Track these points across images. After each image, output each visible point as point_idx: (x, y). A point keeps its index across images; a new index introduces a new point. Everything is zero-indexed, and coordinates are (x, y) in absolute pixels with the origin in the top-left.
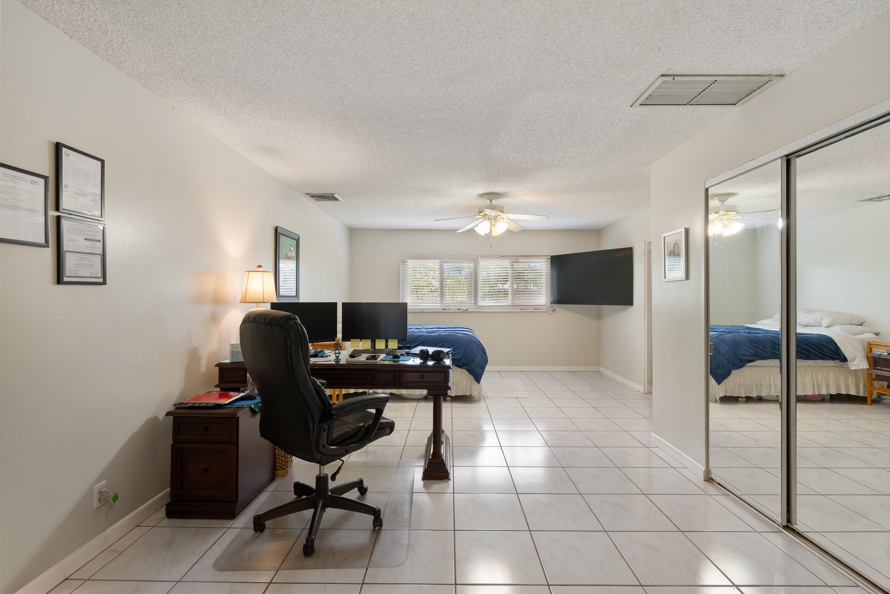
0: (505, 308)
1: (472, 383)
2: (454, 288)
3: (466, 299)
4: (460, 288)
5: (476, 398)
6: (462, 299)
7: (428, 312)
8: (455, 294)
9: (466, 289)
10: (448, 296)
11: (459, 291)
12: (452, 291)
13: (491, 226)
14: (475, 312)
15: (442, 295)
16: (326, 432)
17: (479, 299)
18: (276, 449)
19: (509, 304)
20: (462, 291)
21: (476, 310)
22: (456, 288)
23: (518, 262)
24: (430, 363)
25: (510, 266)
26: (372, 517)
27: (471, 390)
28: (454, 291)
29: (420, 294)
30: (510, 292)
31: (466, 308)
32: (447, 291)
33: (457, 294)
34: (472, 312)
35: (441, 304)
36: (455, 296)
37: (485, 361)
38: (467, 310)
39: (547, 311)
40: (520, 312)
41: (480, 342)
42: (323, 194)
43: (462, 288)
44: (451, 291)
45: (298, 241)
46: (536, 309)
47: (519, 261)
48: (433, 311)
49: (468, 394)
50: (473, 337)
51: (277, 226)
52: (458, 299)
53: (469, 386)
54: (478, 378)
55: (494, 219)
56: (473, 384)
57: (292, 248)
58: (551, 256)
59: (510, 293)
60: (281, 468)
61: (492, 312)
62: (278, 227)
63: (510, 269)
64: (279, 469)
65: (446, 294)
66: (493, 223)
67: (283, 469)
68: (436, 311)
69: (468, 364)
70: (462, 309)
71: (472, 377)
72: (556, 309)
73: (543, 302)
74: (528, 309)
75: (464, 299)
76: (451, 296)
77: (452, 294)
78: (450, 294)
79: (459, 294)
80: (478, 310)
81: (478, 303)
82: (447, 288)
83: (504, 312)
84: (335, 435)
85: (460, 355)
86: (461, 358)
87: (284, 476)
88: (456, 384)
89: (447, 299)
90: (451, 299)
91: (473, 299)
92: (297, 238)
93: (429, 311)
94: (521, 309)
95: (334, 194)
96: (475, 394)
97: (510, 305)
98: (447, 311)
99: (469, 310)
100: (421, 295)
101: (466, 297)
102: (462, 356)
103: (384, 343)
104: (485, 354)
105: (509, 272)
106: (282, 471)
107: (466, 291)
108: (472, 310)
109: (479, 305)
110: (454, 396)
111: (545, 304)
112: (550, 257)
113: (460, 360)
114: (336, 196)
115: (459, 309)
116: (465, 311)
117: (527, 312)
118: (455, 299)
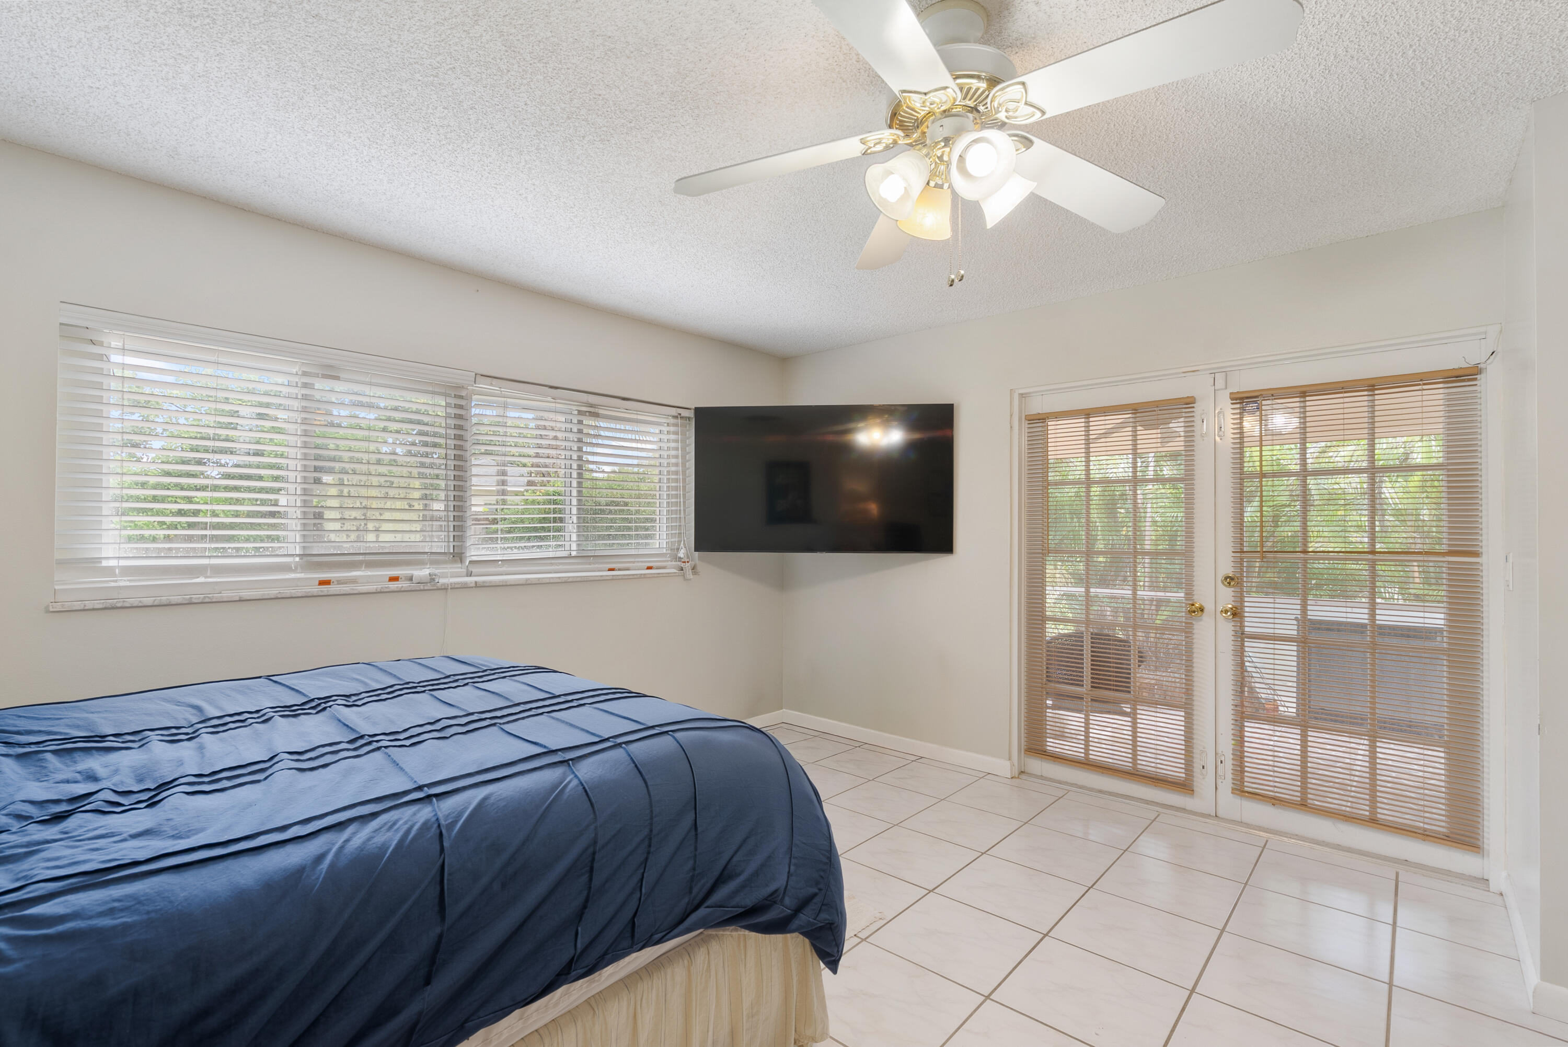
0: (561, 567)
3: (418, 537)
6: (399, 537)
7: (241, 600)
8: (368, 514)
9: (417, 495)
10: (337, 526)
11: (388, 504)
14: (465, 587)
15: (312, 520)
17: (474, 532)
19: (574, 554)
20: (398, 504)
21: (465, 579)
28: (367, 503)
30: (571, 512)
31: (425, 570)
32: (336, 504)
33: (376, 515)
34: (455, 587)
35: (305, 559)
36: (371, 526)
38: (430, 578)
40: (610, 579)
43: (402, 493)
44: (350, 504)
46: (651, 568)
48: (273, 592)
52: (384, 537)
58: (696, 411)
61: (527, 584)
68: (288, 592)
70: (409, 578)
73: (660, 545)
74: (628, 569)
75: (407, 537)
76: (353, 526)
77: (356, 514)
78: (348, 515)
79: (387, 515)
80: (472, 580)
81: (469, 552)
82: (336, 493)
83: (566, 582)
89: (336, 536)
90: (353, 536)
91: (448, 533)
93: (246, 594)
94: (611, 571)
97: (575, 557)
98: (342, 588)
99: (439, 580)
101: (417, 526)
108: (451, 580)
109: (471, 558)
111: (666, 551)
115: (394, 579)
116: (428, 587)
117: (629, 578)
118: (371, 537)
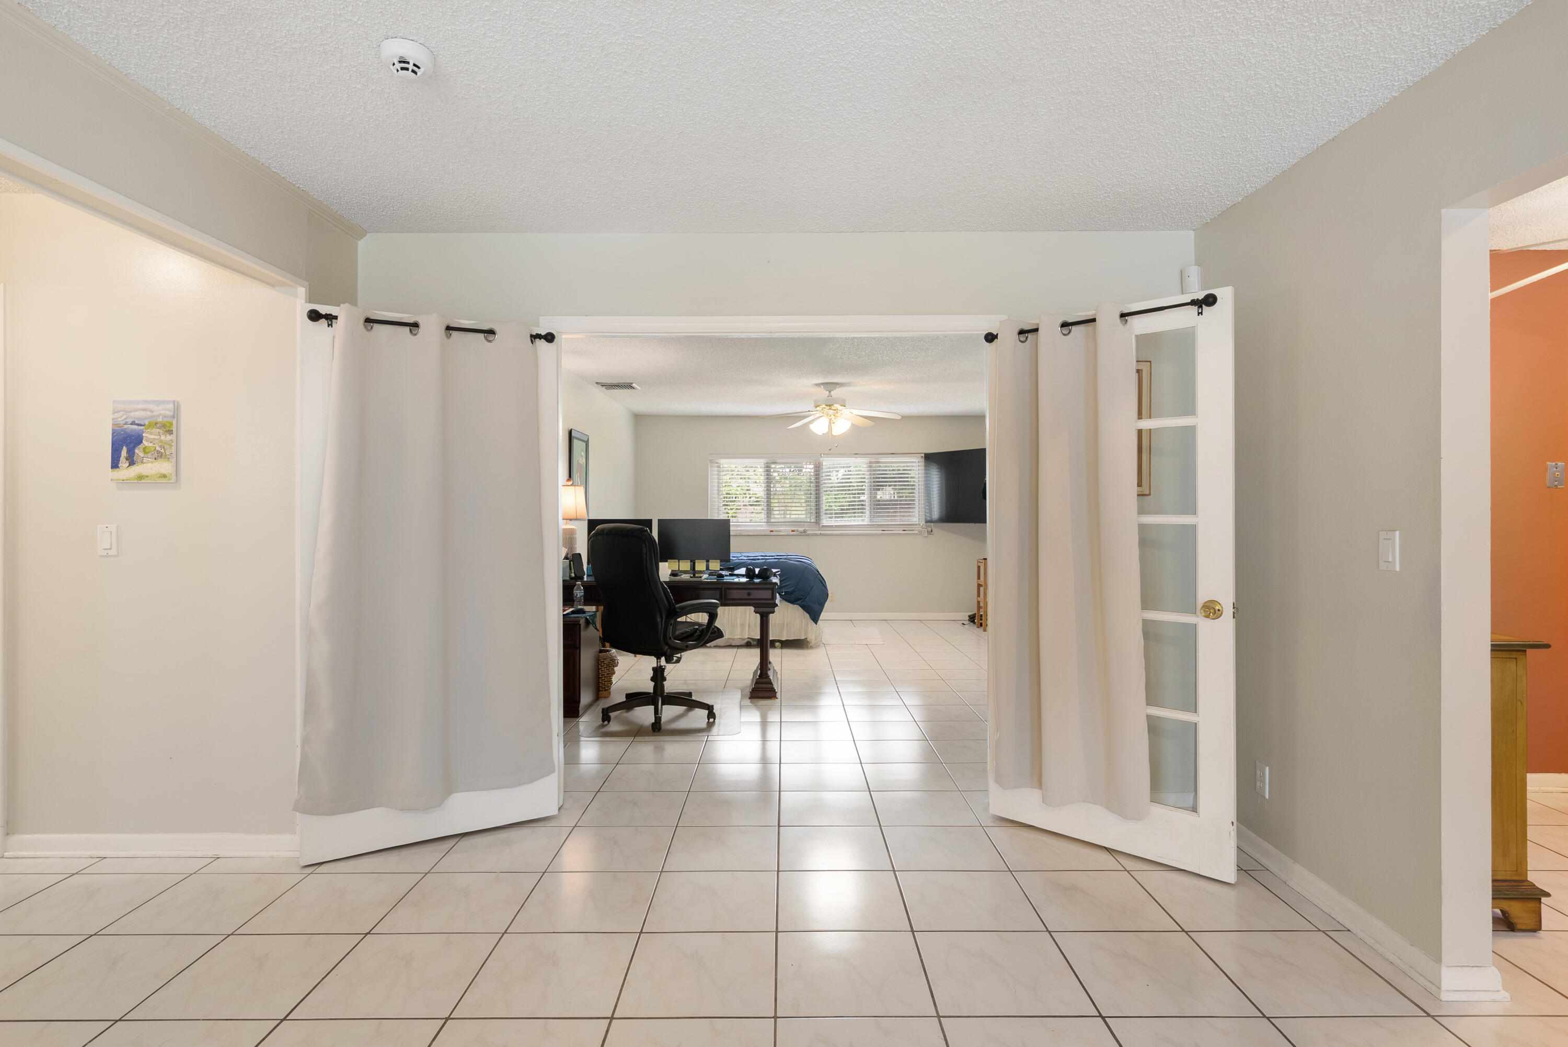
0: (860, 529)
1: (807, 624)
2: (786, 501)
3: (804, 516)
4: (795, 501)
5: (813, 642)
6: (797, 516)
7: (748, 535)
8: (788, 508)
9: (803, 501)
10: (777, 512)
11: (794, 505)
12: (784, 505)
13: (830, 423)
14: (816, 535)
15: (769, 510)
16: (672, 627)
17: (823, 516)
18: (599, 669)
19: (867, 523)
20: (797, 505)
21: (818, 532)
22: (789, 501)
23: (878, 462)
24: (757, 581)
25: (867, 469)
26: (706, 712)
27: (806, 633)
28: (787, 504)
29: (732, 509)
30: (867, 505)
31: (804, 529)
32: (776, 505)
33: (790, 509)
34: (812, 535)
35: (768, 523)
36: (788, 512)
37: (825, 595)
38: (805, 531)
39: (920, 533)
40: (882, 534)
41: (818, 572)
42: (617, 383)
43: (798, 501)
44: (781, 504)
45: (587, 443)
46: (905, 530)
47: (880, 460)
48: (756, 533)
49: (803, 638)
50: (810, 565)
51: (571, 429)
52: (792, 516)
53: (803, 626)
54: (815, 618)
55: (834, 415)
56: (810, 625)
57: (582, 453)
58: (925, 454)
59: (867, 508)
60: (604, 689)
62: (573, 431)
63: (868, 473)
64: (602, 690)
65: (775, 509)
66: (833, 419)
67: (605, 690)
68: (760, 533)
69: (802, 599)
70: (798, 531)
71: (808, 616)
72: (933, 531)
73: (915, 520)
74: (892, 530)
75: (800, 516)
76: (782, 512)
77: (783, 508)
78: (781, 508)
79: (793, 509)
80: (821, 532)
81: (822, 522)
82: (776, 501)
83: (859, 535)
84: (678, 632)
85: (792, 587)
86: (794, 591)
87: (606, 697)
88: (787, 624)
89: (776, 516)
90: (783, 516)
91: (814, 516)
92: (586, 440)
93: (750, 534)
94: (883, 531)
95: (632, 383)
96: (811, 637)
97: (868, 525)
98: (776, 533)
99: (808, 532)
100: (732, 511)
101: (804, 512)
102: (795, 589)
103: (705, 564)
104: (825, 587)
105: (867, 477)
106: (604, 692)
107: (803, 505)
108: (811, 532)
109: (822, 524)
110: (784, 639)
111: (918, 523)
112: (923, 455)
113: (792, 593)
114: (634, 385)
115: (793, 531)
116: (803, 534)
117: (893, 534)
118: (788, 516)
